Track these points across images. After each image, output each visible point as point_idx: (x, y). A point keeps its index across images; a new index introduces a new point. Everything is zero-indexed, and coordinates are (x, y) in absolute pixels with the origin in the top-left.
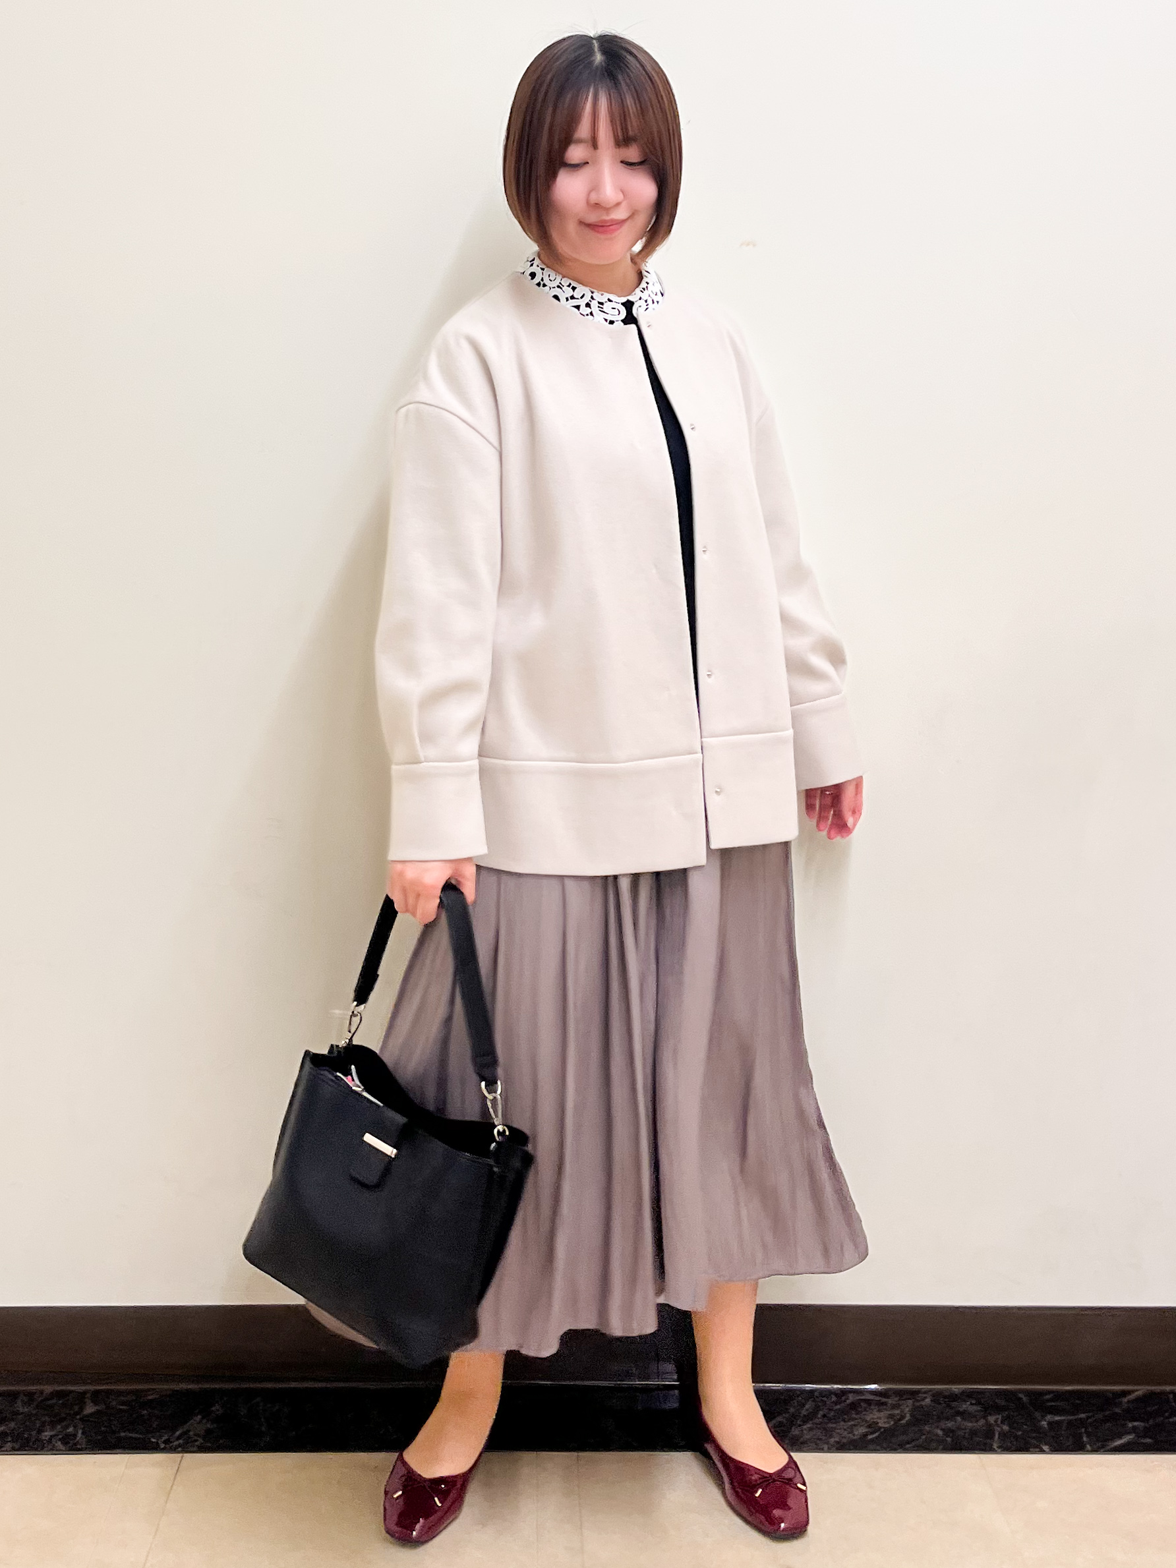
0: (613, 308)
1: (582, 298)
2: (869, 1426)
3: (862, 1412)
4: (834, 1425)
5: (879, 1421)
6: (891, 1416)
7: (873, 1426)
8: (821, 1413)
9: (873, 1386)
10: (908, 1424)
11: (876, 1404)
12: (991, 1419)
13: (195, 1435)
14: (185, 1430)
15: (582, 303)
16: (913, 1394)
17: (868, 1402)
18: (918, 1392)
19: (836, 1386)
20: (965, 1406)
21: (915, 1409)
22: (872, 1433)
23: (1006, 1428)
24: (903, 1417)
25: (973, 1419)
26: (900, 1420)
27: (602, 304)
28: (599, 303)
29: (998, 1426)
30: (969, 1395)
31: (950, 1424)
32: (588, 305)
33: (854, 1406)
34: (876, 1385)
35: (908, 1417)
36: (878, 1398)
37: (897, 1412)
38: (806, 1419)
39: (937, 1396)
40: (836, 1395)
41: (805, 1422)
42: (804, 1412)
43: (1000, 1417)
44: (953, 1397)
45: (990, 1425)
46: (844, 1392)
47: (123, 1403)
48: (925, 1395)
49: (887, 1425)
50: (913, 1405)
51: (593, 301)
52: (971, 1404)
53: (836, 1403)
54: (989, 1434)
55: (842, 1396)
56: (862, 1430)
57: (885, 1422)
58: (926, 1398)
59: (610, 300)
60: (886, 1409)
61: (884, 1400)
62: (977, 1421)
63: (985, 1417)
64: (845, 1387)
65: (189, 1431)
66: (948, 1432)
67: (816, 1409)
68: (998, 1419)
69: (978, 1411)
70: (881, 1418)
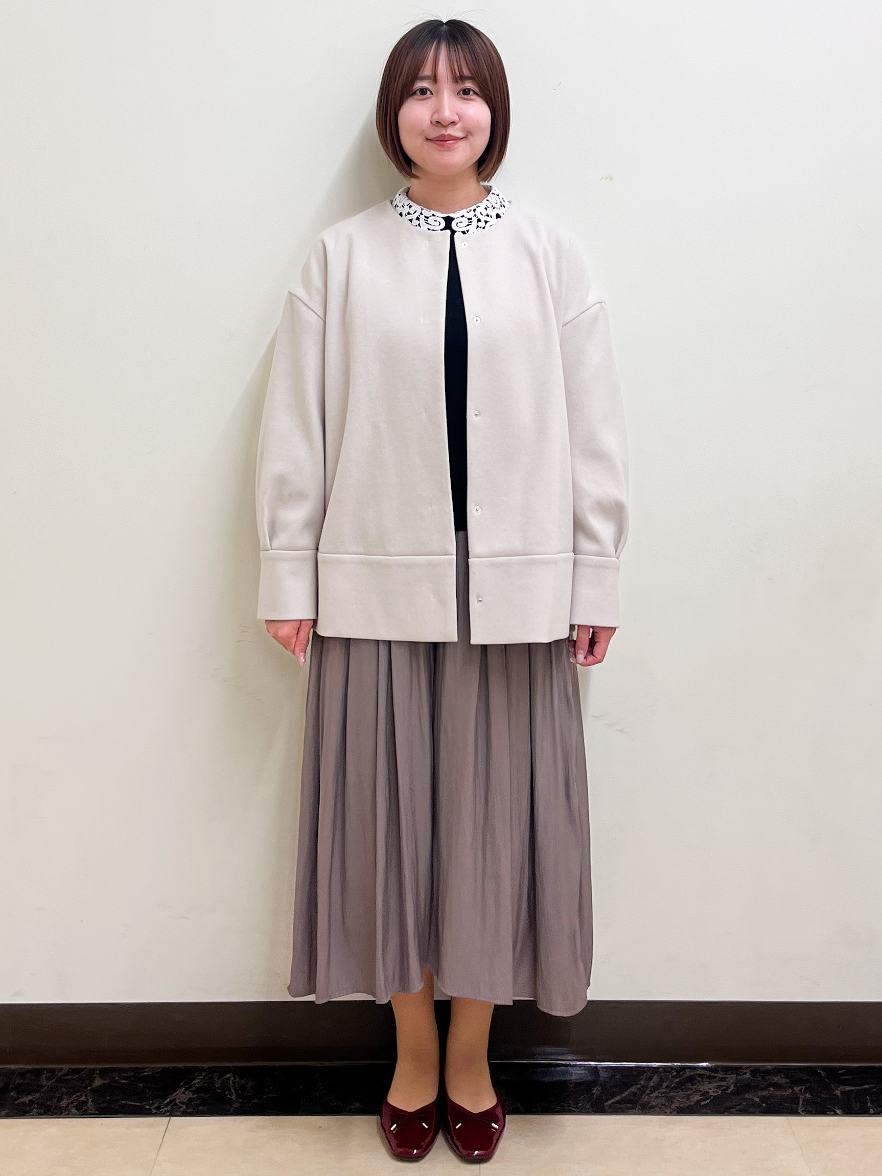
0: (435, 221)
1: (414, 213)
2: (702, 1095)
3: (696, 1084)
4: (675, 1094)
5: (709, 1091)
6: (719, 1087)
7: (705, 1094)
8: (665, 1084)
9: (705, 1064)
10: (732, 1093)
11: (707, 1078)
12: (797, 1089)
13: (179, 1102)
14: (172, 1099)
15: (414, 217)
16: (736, 1070)
17: (701, 1076)
18: (741, 1068)
19: (676, 1064)
20: (776, 1079)
21: (738, 1081)
22: (705, 1100)
23: (808, 1095)
24: (728, 1088)
25: (783, 1090)
26: (726, 1090)
27: (427, 218)
28: (426, 217)
29: (802, 1094)
30: (778, 1071)
31: (765, 1093)
32: (418, 219)
33: (691, 1079)
34: (707, 1064)
35: (732, 1087)
36: (708, 1073)
37: (723, 1083)
38: (654, 1089)
39: (755, 1072)
40: (676, 1070)
41: (652, 1092)
42: (651, 1084)
43: (803, 1087)
44: (767, 1072)
45: (796, 1094)
46: (682, 1068)
47: (125, 1078)
48: (745, 1071)
49: (716, 1094)
50: (737, 1078)
51: (421, 216)
52: (782, 1077)
53: (676, 1077)
54: (795, 1100)
55: (681, 1071)
56: (697, 1098)
57: (714, 1092)
58: (746, 1073)
59: (433, 215)
60: (714, 1082)
61: (713, 1074)
62: (785, 1091)
63: (792, 1088)
64: (683, 1064)
65: (175, 1099)
66: (763, 1099)
67: (661, 1081)
68: (802, 1089)
69: (787, 1083)
70: (711, 1089)
